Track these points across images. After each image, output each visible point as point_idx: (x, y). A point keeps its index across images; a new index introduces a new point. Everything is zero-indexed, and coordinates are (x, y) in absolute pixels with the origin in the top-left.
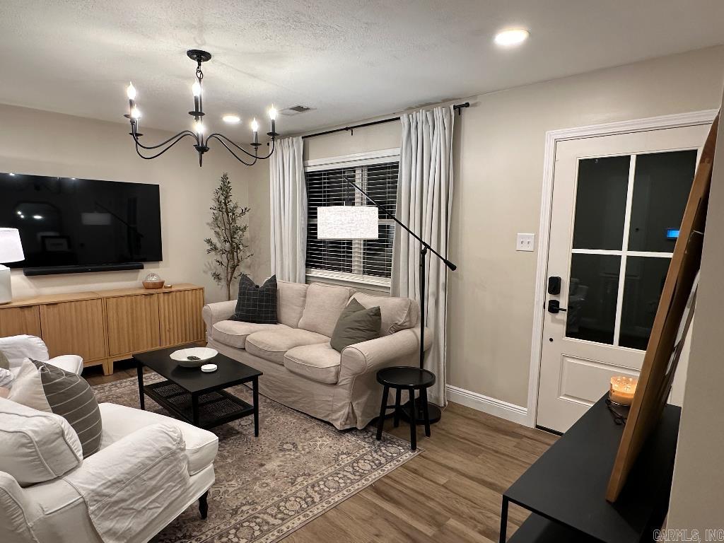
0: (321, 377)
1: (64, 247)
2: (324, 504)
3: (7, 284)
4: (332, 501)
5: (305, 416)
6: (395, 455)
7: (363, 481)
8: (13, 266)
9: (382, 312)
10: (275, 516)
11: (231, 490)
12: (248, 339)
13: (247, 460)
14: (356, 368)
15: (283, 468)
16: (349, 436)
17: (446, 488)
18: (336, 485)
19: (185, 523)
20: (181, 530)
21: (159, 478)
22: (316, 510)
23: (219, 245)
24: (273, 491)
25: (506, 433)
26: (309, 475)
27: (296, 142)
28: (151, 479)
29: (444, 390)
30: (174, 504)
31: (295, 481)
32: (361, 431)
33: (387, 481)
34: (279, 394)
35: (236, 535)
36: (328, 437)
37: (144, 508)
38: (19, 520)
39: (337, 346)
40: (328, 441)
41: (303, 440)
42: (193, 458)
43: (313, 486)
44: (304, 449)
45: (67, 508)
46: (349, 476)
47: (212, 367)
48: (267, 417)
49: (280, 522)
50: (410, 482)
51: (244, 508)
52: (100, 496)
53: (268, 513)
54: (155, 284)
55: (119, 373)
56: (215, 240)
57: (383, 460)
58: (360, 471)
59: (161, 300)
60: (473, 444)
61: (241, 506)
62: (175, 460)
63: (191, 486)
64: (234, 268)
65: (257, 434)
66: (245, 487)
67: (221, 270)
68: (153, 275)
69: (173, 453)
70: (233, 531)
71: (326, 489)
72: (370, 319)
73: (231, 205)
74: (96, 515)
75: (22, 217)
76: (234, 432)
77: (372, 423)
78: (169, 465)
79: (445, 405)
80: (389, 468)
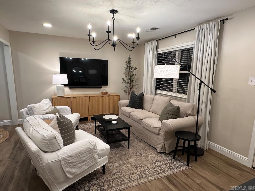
0: (154, 131)
1: (85, 81)
2: (146, 179)
3: (63, 91)
4: (149, 179)
5: (147, 144)
6: (179, 166)
7: (163, 174)
8: (65, 85)
9: (180, 108)
10: (128, 179)
11: (115, 166)
12: (131, 114)
13: (123, 156)
14: (167, 129)
15: (134, 162)
16: (162, 155)
17: (199, 185)
18: (152, 173)
19: (98, 174)
20: (96, 176)
21: (86, 157)
22: (143, 181)
23: (126, 81)
24: (129, 170)
25: (235, 167)
26: (143, 167)
27: (154, 42)
28: (83, 157)
29: (207, 143)
30: (92, 167)
31: (138, 168)
32: (168, 154)
33: (174, 176)
34: (139, 135)
35: (112, 182)
36: (154, 154)
37: (81, 166)
38: (40, 162)
39: (161, 120)
40: (154, 155)
41: (144, 153)
42: (100, 153)
43: (144, 171)
44: (144, 157)
45: (55, 161)
46: (159, 170)
47: (115, 122)
48: (134, 142)
49: (128, 182)
50: (183, 179)
51: (118, 173)
52: (65, 160)
53: (125, 177)
54: (105, 93)
55: (93, 121)
56: (125, 79)
57: (174, 167)
58: (163, 169)
59: (106, 98)
60: (217, 169)
61: (117, 172)
62: (92, 152)
63: (98, 162)
64: (131, 89)
65: (129, 148)
66: (120, 166)
67: (127, 90)
68: (104, 90)
69: (91, 150)
70: (112, 181)
71: (148, 174)
72: (175, 111)
73: (131, 67)
74: (64, 166)
75: (75, 72)
76: (122, 146)
77: (172, 152)
78: (90, 154)
79: (207, 150)
80: (176, 171)
